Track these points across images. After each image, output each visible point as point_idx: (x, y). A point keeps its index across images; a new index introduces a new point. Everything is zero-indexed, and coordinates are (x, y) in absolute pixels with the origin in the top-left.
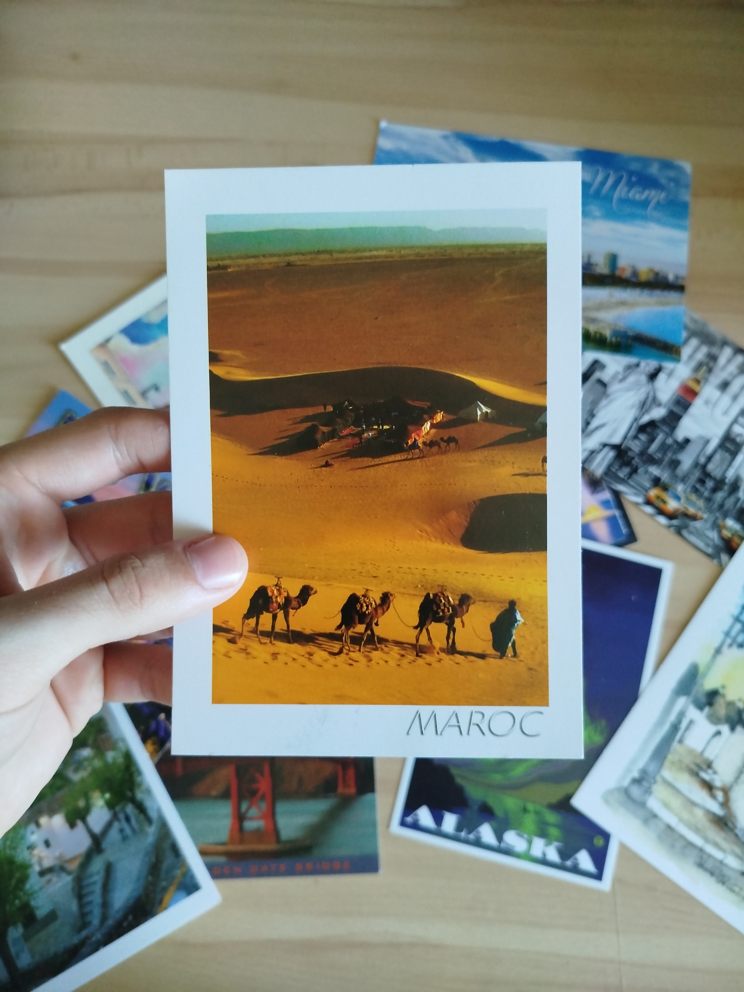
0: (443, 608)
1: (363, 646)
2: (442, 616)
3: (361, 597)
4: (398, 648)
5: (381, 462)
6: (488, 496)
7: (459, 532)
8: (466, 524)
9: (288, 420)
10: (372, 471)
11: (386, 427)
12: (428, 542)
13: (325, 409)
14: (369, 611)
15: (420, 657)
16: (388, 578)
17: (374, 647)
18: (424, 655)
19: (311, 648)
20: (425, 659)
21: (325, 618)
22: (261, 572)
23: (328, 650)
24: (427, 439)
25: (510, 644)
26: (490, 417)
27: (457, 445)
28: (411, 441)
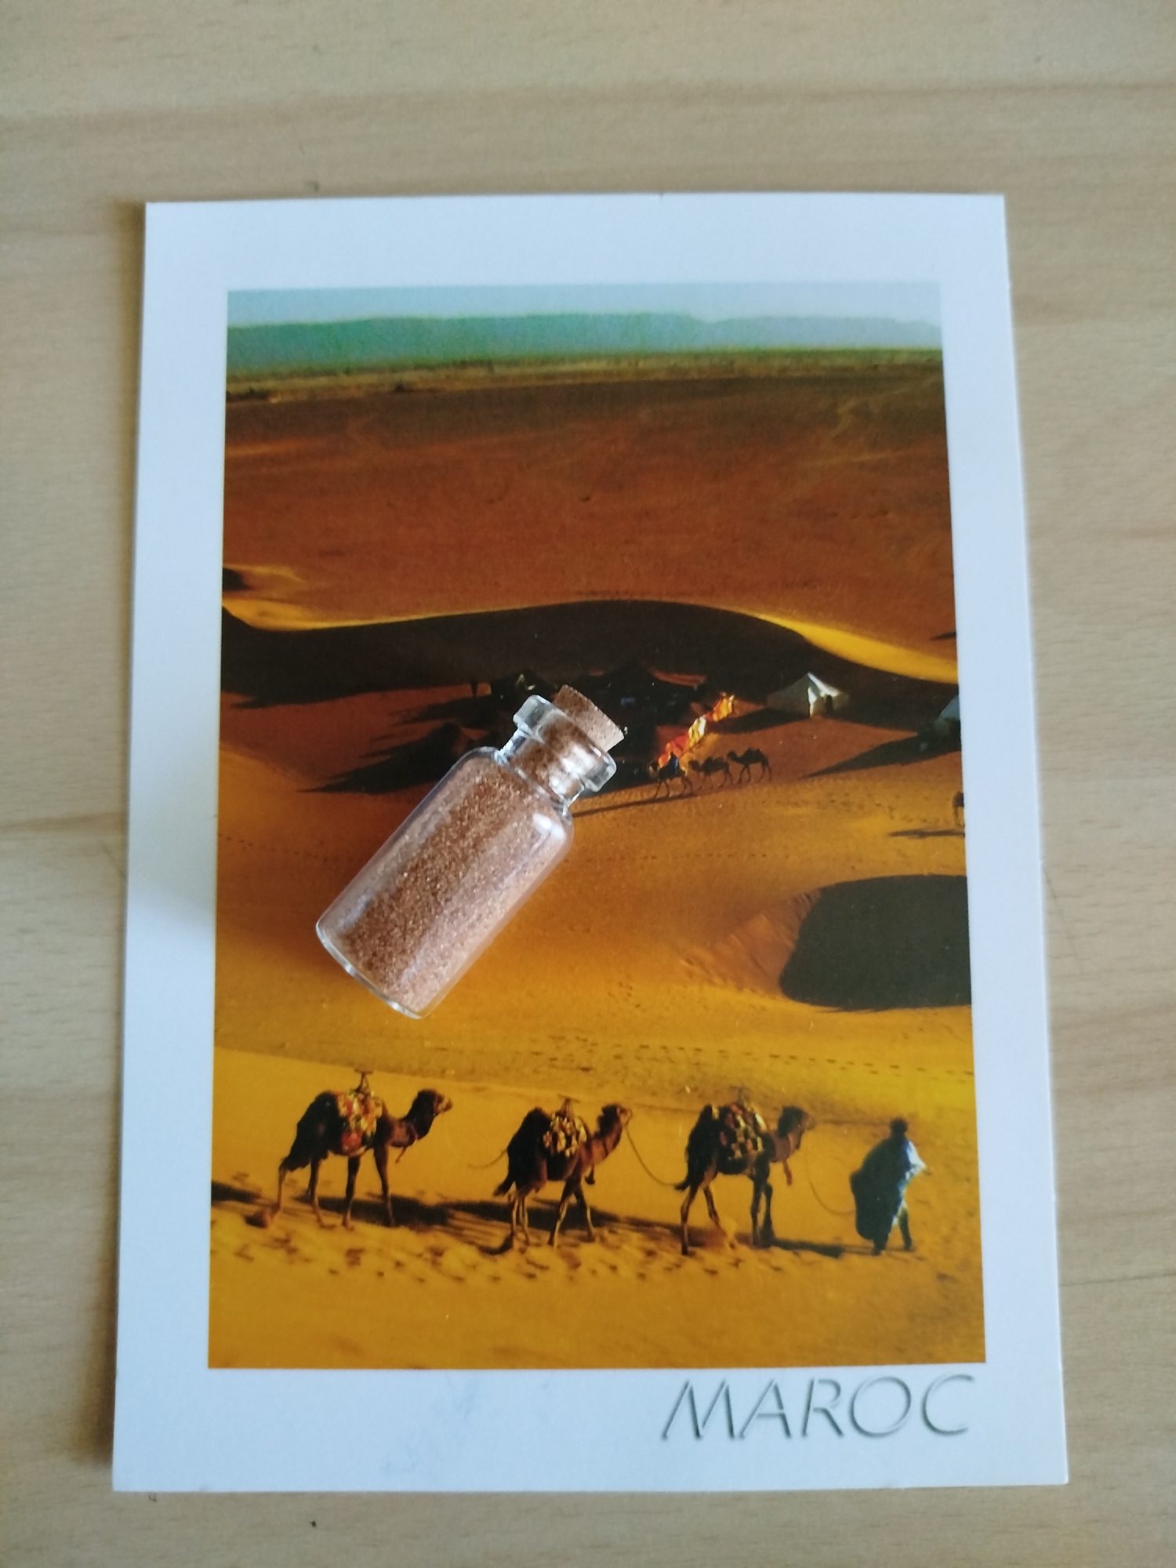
0: (741, 1139)
1: (562, 1230)
2: (740, 1160)
3: (553, 1116)
4: (640, 1236)
5: (597, 807)
6: (837, 881)
7: (776, 965)
8: (791, 945)
9: (391, 715)
12: (706, 987)
13: (474, 690)
14: (573, 1149)
15: (692, 1255)
16: (616, 1073)
17: (585, 1233)
18: (700, 1252)
19: (437, 1237)
20: (701, 1259)
21: (470, 1166)
22: (323, 1061)
23: (477, 1241)
24: (699, 755)
25: (896, 1221)
26: (836, 706)
27: (766, 769)
28: (663, 761)
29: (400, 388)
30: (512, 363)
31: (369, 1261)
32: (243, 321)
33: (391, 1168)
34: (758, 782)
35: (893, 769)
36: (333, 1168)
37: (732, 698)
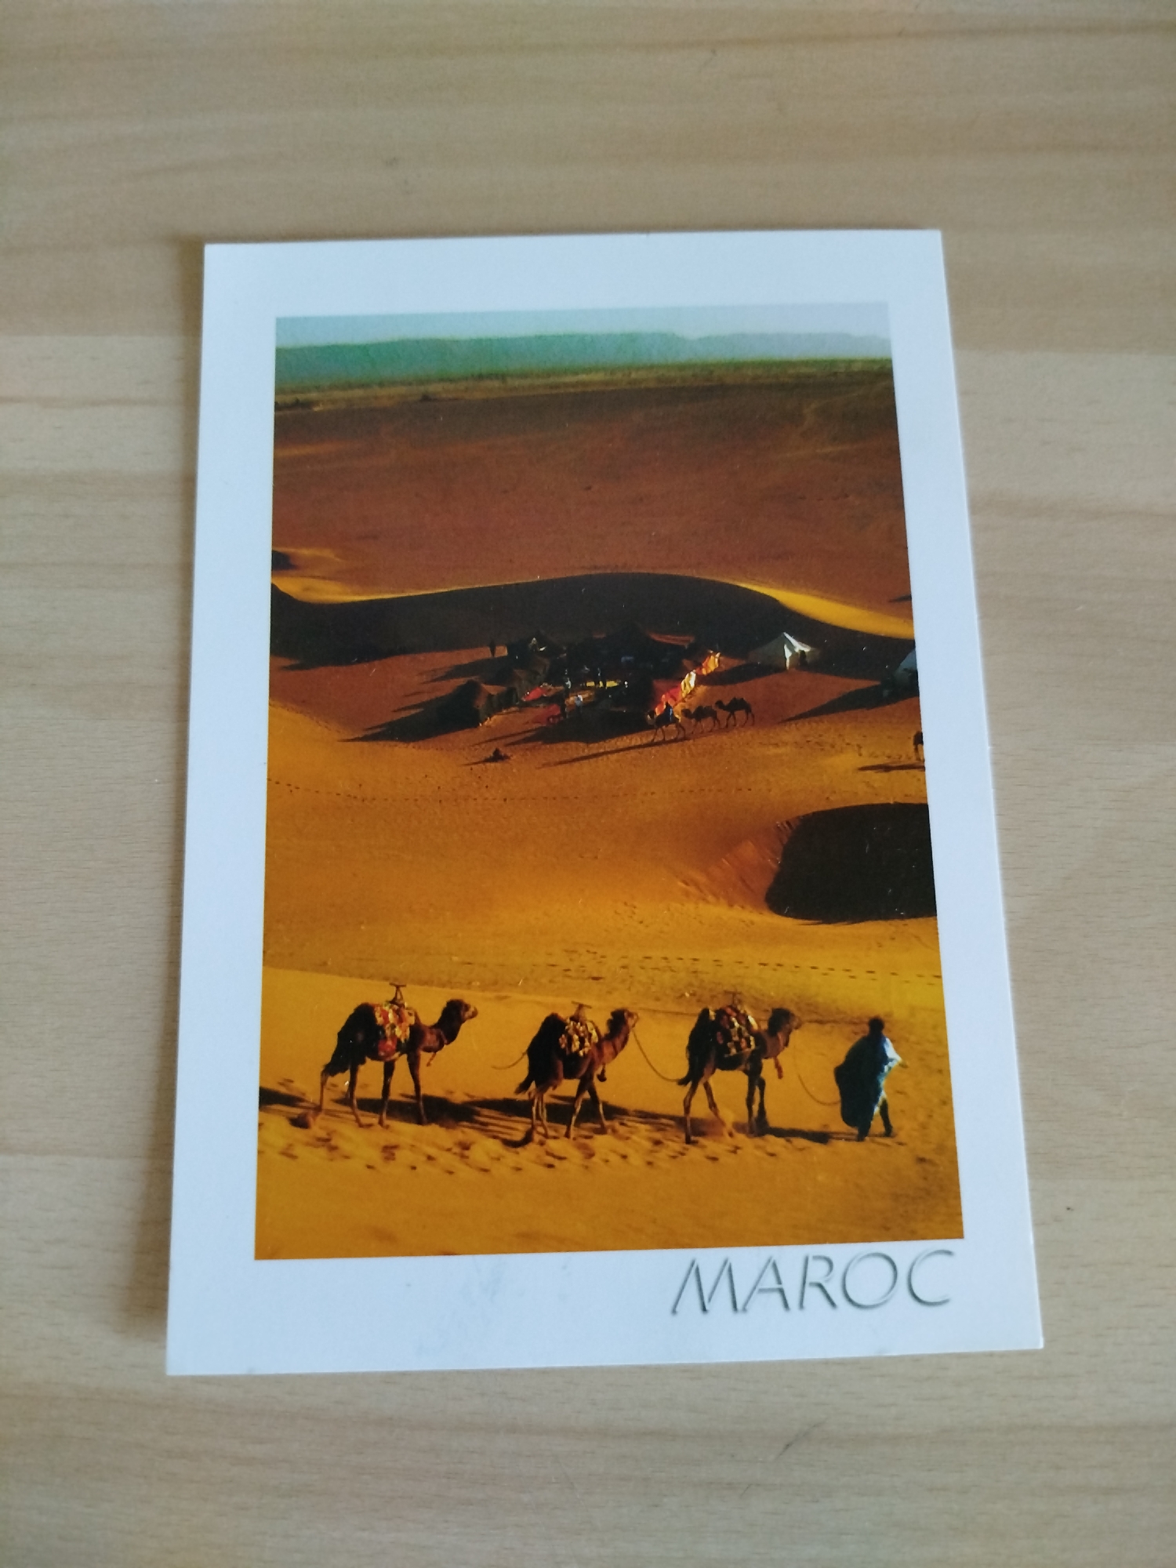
0: (736, 1038)
1: (575, 1125)
2: (735, 1056)
3: (568, 1021)
4: (647, 1127)
5: (602, 751)
6: (815, 810)
7: (763, 883)
8: (775, 866)
9: (421, 674)
10: (586, 767)
11: (610, 684)
12: (701, 905)
13: (493, 652)
14: (586, 1050)
15: (695, 1143)
17: (598, 1126)
18: (701, 1140)
19: (465, 1132)
20: (703, 1147)
21: (494, 1067)
22: (362, 977)
23: (500, 1135)
24: (690, 705)
25: (877, 1110)
26: (808, 660)
27: (750, 715)
28: (659, 710)
29: (426, 398)
30: (524, 375)
31: (403, 1156)
32: (289, 343)
33: (423, 1071)
34: (743, 726)
35: (859, 713)
36: (370, 1073)
37: (718, 655)
